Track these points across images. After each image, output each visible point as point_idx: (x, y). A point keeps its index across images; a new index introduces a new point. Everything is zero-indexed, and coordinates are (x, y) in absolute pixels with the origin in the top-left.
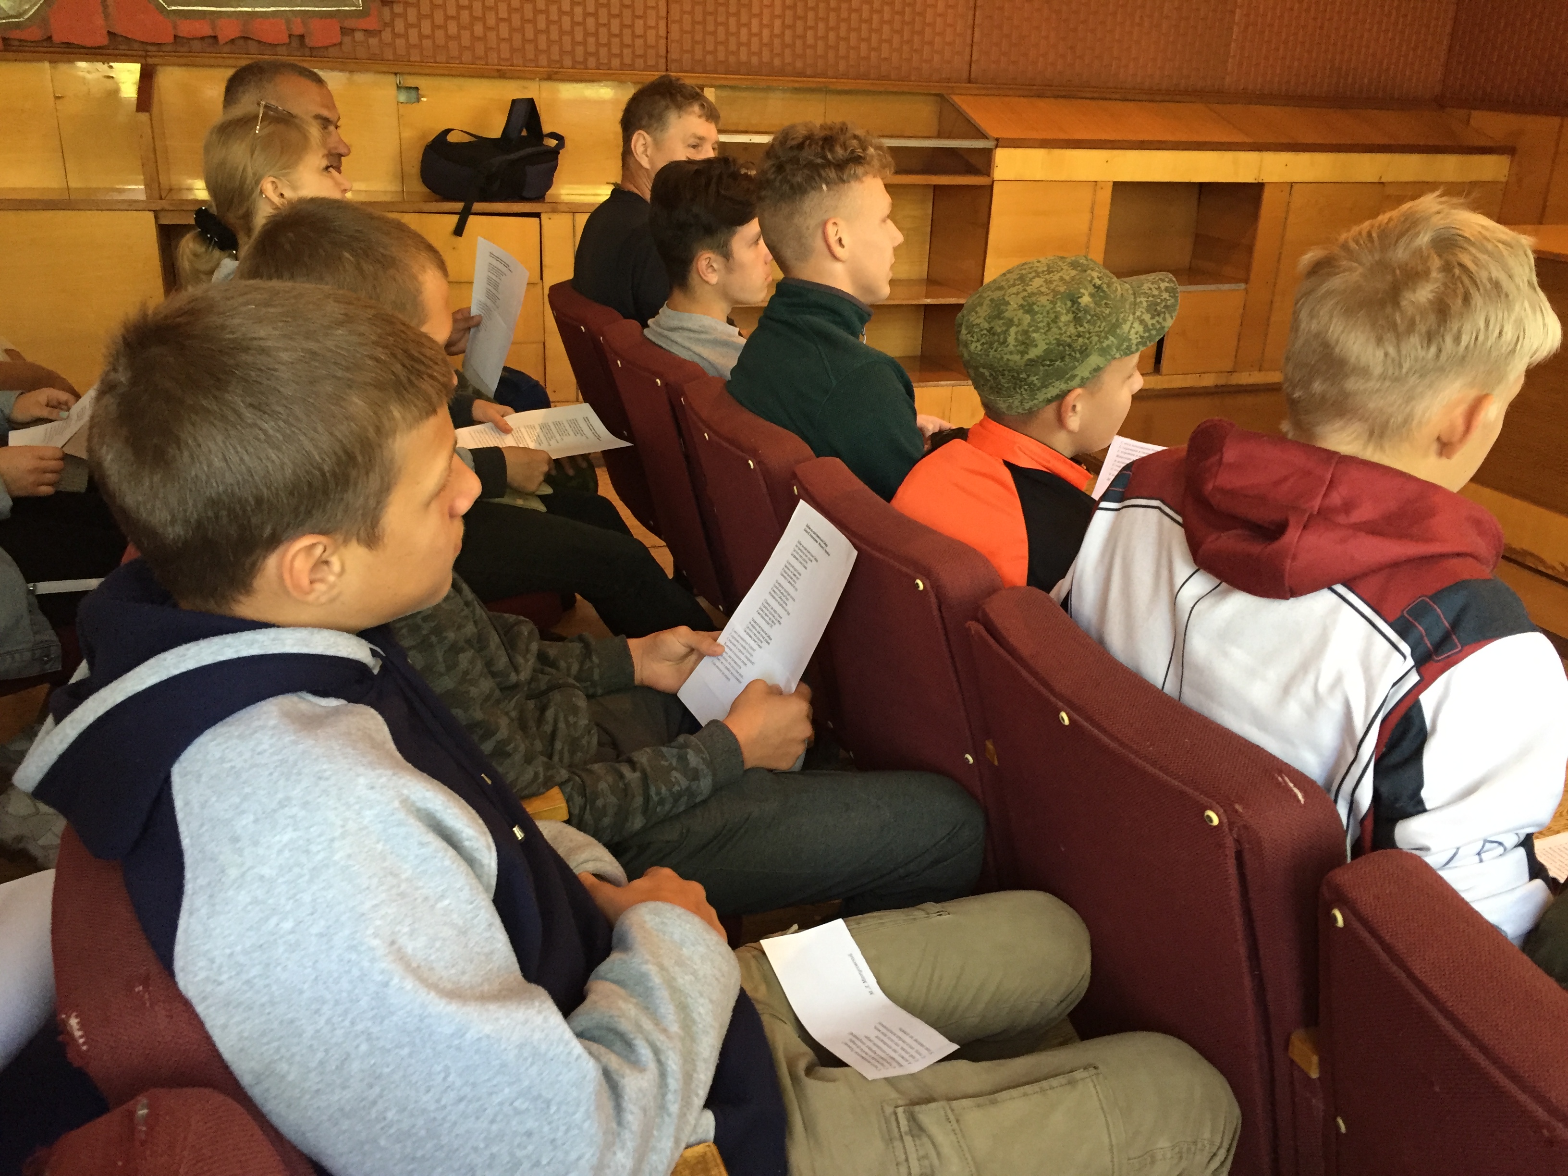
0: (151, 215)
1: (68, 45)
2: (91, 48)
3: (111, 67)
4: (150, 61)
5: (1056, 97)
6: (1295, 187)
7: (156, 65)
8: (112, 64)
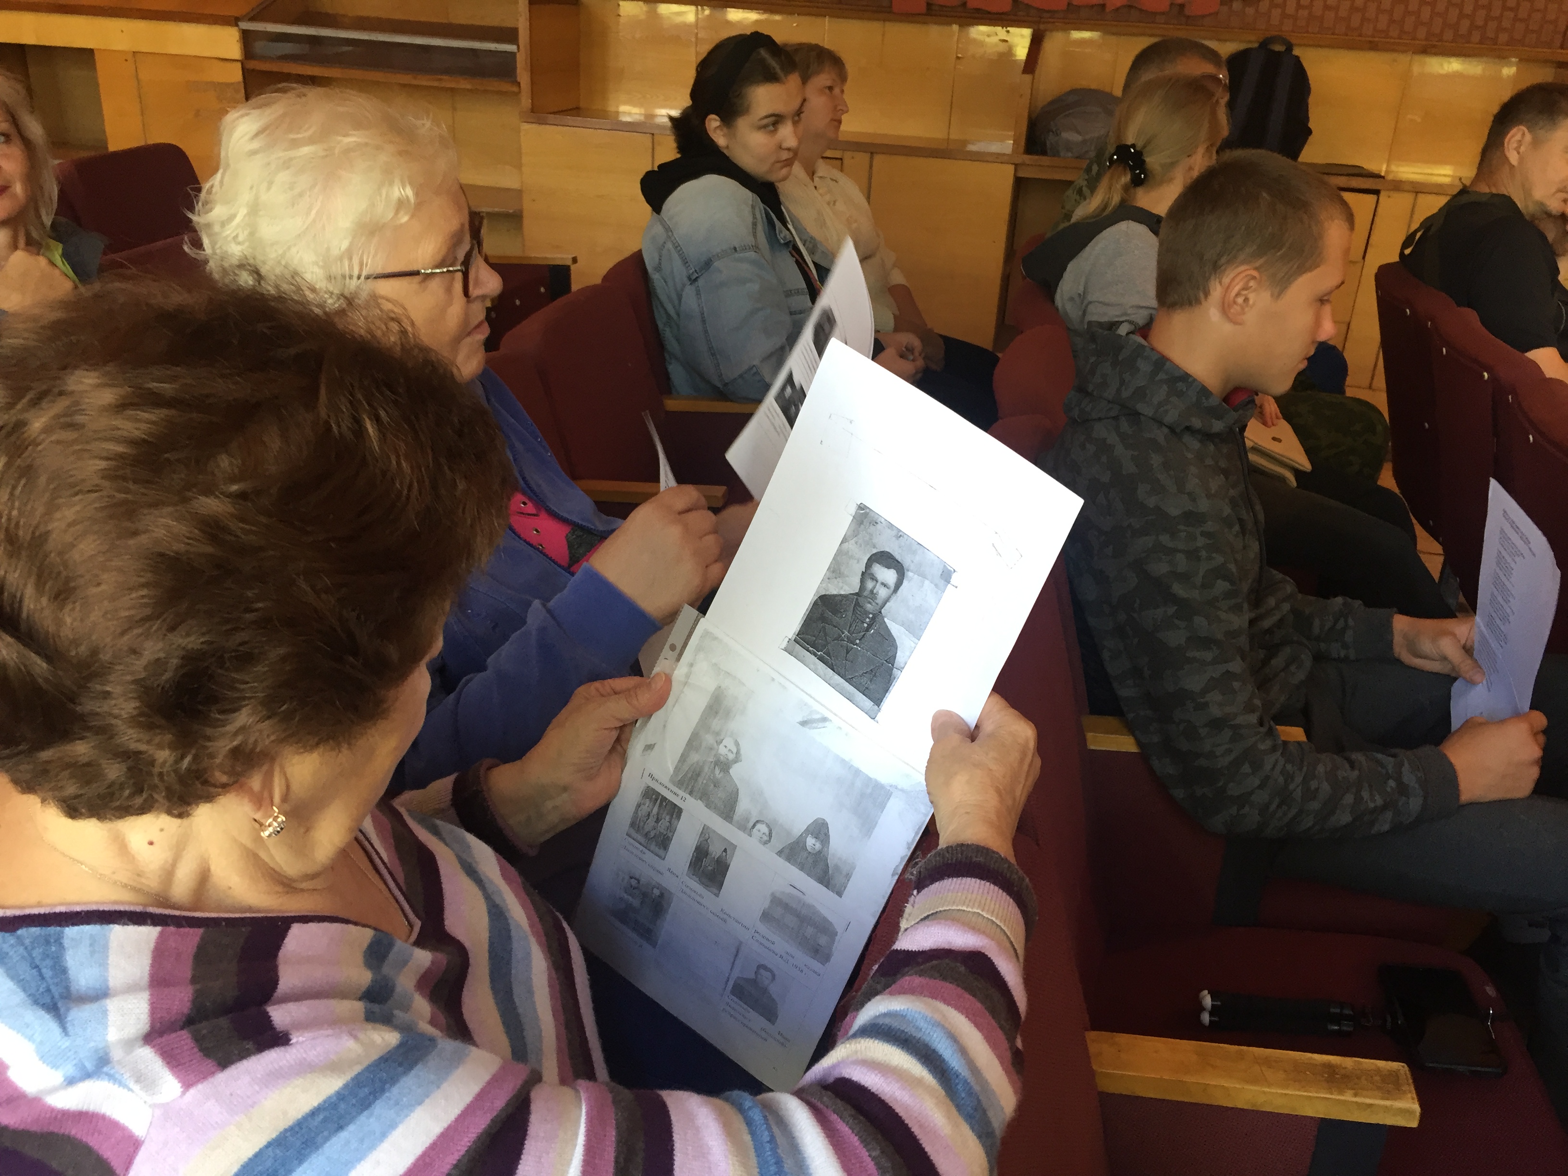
0: (1012, 167)
1: (978, 10)
2: (997, 14)
3: (1008, 32)
4: (1042, 27)
7: (1046, 30)
8: (1009, 29)
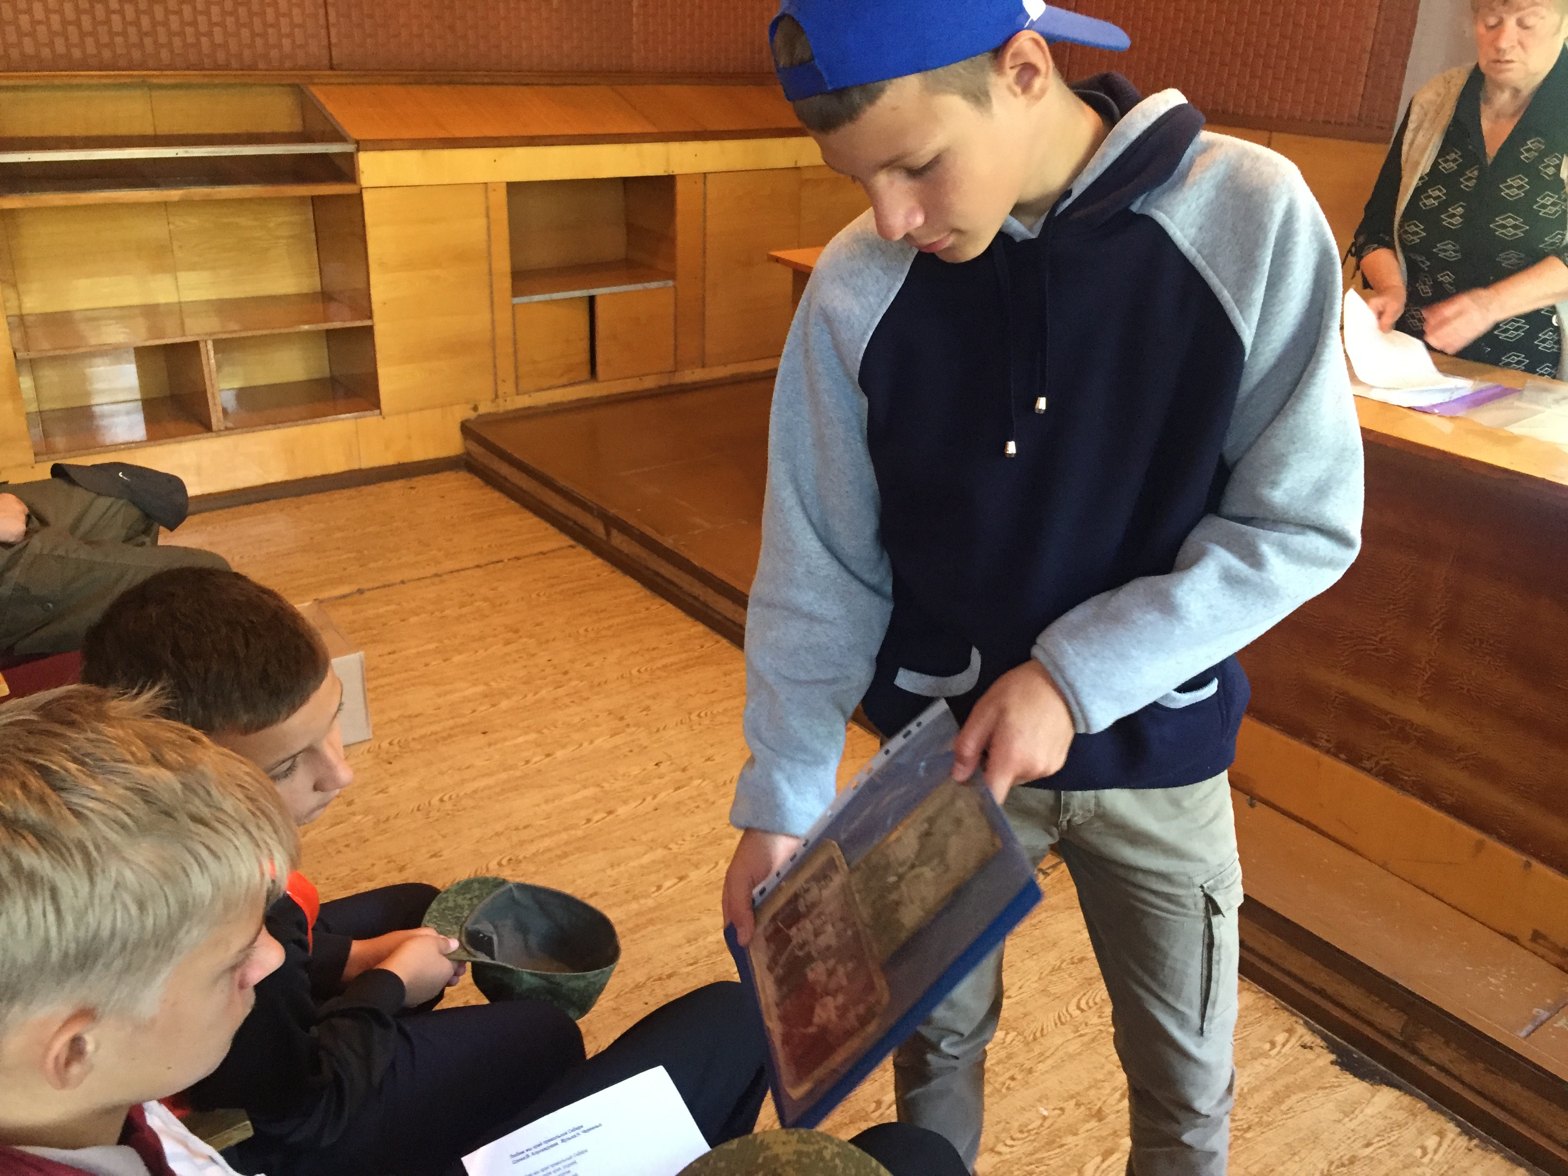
5: (438, 83)
6: (709, 177)
